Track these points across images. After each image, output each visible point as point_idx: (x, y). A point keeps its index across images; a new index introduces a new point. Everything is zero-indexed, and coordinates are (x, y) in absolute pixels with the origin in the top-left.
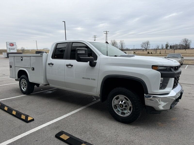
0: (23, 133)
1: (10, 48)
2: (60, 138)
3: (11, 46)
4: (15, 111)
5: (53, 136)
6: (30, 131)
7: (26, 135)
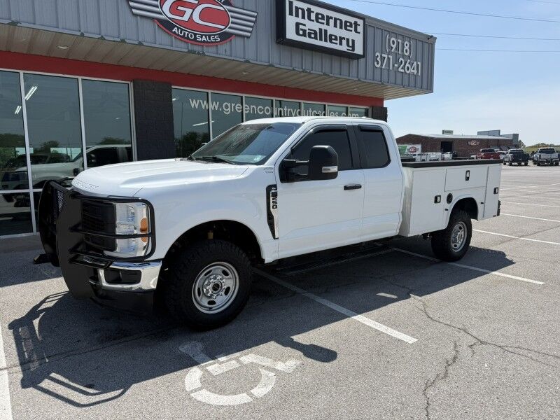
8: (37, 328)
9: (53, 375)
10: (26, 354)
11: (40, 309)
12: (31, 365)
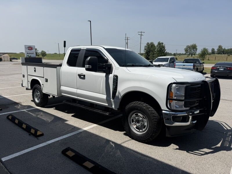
0: (30, 148)
1: (29, 52)
2: (66, 154)
3: (30, 50)
4: (26, 124)
5: (60, 153)
6: (38, 146)
7: (33, 149)
8: (221, 142)
9: (226, 129)
10: (230, 137)
11: (212, 150)
12: (230, 134)
